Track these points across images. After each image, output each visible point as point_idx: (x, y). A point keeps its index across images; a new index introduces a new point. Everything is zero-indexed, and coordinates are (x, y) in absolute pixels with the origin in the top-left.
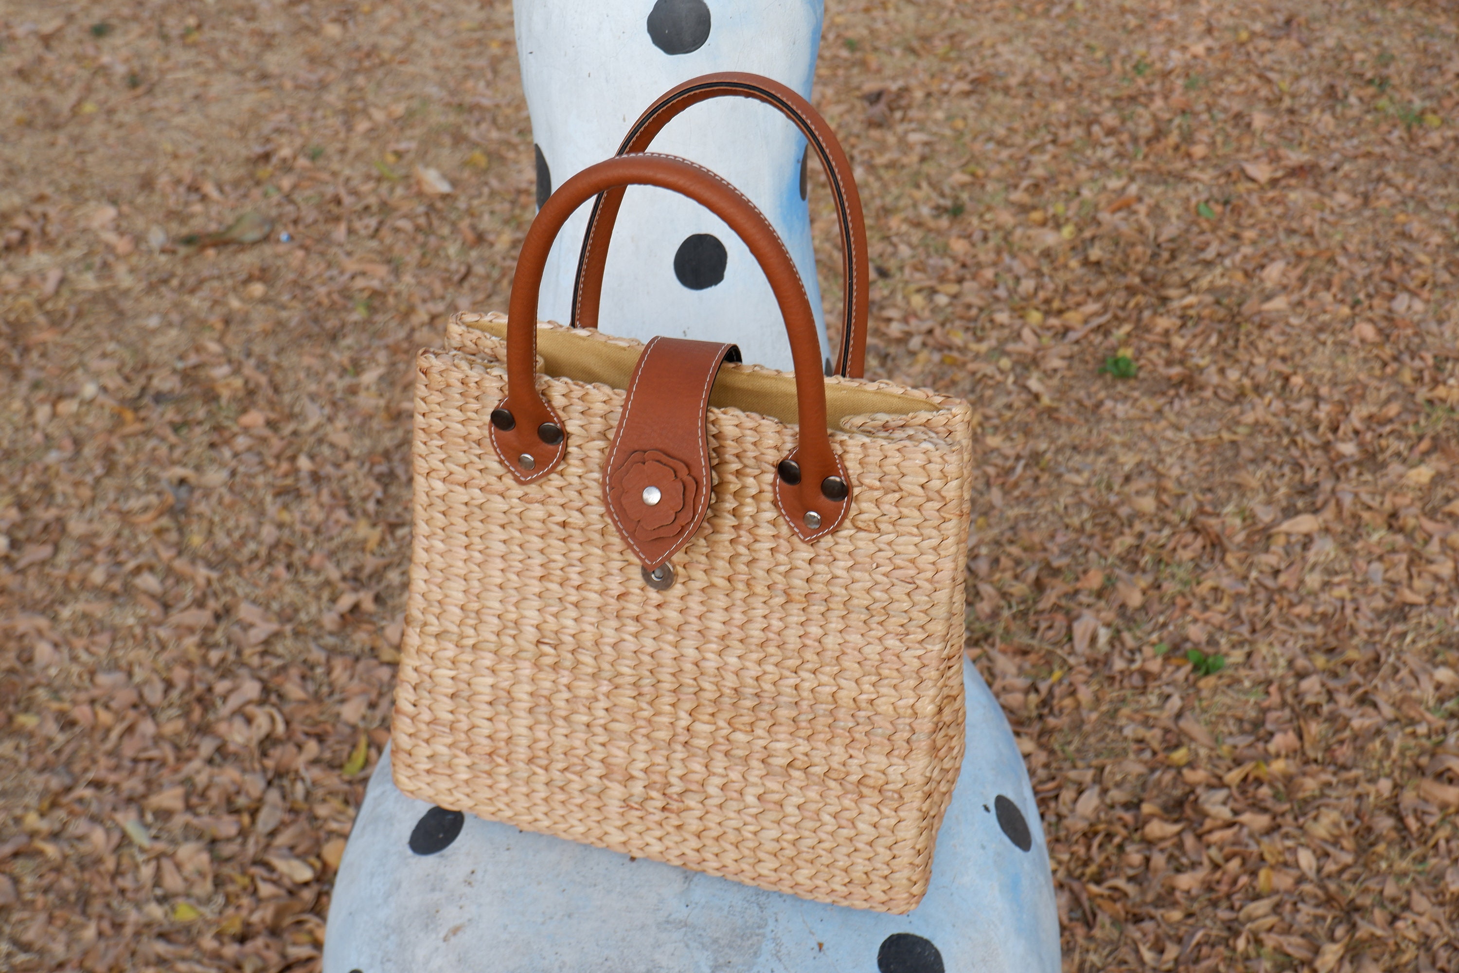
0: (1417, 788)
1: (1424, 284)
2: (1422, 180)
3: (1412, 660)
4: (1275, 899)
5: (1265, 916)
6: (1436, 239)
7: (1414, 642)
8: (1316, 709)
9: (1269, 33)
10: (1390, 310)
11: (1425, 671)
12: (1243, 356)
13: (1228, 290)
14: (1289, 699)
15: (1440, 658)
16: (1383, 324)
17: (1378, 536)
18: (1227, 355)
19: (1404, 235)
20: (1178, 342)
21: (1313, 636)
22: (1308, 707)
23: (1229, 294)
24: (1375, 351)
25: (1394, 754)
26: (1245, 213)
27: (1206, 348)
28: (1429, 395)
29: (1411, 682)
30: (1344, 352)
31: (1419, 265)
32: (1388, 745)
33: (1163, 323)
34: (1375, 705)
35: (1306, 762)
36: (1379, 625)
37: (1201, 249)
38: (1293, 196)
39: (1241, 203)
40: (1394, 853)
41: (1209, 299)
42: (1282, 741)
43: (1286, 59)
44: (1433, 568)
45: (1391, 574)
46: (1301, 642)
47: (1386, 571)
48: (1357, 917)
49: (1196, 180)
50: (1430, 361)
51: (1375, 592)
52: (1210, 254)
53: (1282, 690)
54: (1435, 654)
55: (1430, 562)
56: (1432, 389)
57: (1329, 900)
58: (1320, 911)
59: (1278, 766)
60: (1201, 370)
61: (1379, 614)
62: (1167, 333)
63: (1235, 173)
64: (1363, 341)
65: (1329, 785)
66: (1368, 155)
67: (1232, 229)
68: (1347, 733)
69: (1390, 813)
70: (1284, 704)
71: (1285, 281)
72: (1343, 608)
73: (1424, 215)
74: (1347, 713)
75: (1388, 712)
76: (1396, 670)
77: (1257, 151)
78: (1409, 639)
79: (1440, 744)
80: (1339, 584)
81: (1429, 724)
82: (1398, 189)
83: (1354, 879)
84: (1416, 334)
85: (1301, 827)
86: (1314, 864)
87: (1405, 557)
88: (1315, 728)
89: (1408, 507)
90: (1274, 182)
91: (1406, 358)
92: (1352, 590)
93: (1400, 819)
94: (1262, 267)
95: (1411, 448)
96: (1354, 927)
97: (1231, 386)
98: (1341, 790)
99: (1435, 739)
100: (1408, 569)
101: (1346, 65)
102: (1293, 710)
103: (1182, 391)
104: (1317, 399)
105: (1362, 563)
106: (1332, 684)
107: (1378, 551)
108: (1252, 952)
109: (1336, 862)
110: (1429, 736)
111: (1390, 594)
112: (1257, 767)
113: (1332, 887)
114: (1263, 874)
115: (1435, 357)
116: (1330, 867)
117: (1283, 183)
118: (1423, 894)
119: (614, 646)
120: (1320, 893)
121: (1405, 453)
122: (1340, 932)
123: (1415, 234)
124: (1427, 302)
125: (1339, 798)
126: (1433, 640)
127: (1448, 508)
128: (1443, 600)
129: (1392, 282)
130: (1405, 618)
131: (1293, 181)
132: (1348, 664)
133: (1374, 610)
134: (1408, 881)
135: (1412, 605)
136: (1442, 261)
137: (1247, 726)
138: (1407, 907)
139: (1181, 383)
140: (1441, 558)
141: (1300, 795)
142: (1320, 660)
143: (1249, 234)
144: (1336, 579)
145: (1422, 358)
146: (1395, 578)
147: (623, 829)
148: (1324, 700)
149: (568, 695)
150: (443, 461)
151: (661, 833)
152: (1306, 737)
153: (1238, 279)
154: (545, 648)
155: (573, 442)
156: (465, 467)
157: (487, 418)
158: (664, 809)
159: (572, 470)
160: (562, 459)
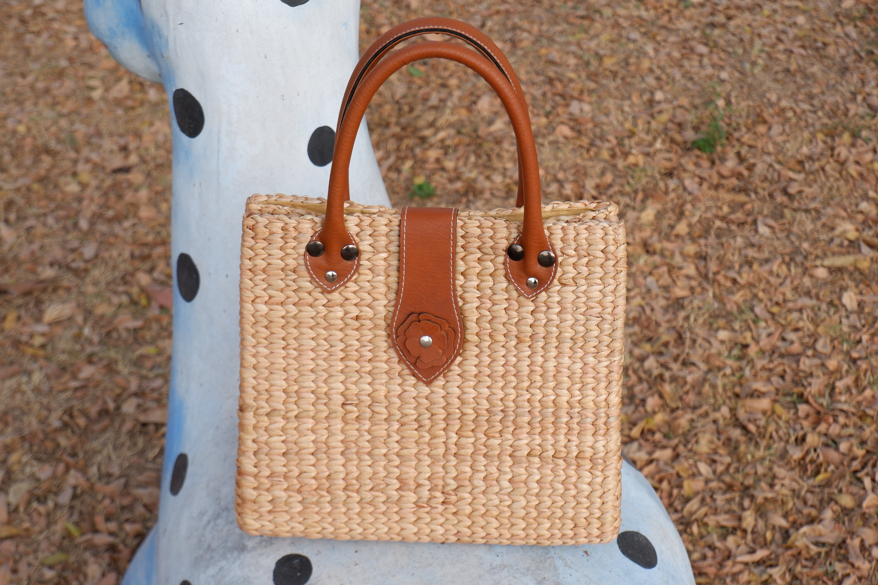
0: (743, 406)
1: (582, 92)
2: (542, 24)
3: (701, 332)
4: (699, 497)
5: (699, 509)
6: (572, 61)
7: (695, 320)
8: (661, 377)
10: (571, 114)
11: (710, 335)
12: (496, 163)
13: (461, 122)
14: (643, 376)
15: (715, 326)
16: (572, 124)
17: (643, 260)
18: (485, 167)
19: (552, 62)
20: (449, 164)
21: (635, 334)
22: (656, 378)
23: (463, 126)
24: (578, 143)
25: (720, 390)
26: (440, 68)
27: (470, 165)
28: (626, 163)
29: (707, 345)
30: (558, 148)
31: (571, 80)
32: (714, 387)
33: (433, 154)
34: (693, 364)
35: (673, 410)
36: (669, 316)
37: (425, 99)
40: (752, 448)
41: (452, 132)
42: (652, 402)
44: (684, 272)
45: (661, 282)
46: (629, 341)
47: (657, 281)
48: (752, 491)
50: (614, 141)
51: (657, 296)
52: (434, 100)
53: (635, 371)
54: (711, 324)
55: (680, 268)
56: (625, 159)
57: (730, 487)
58: (728, 496)
59: (659, 418)
60: (475, 180)
61: (666, 310)
62: (438, 160)
64: (566, 138)
65: (693, 420)
66: (498, 12)
67: (440, 81)
68: (688, 387)
69: (735, 426)
70: (640, 380)
71: (495, 109)
72: (644, 311)
73: (556, 47)
74: (681, 374)
75: (703, 367)
76: (694, 341)
78: (692, 319)
79: (742, 377)
80: (635, 297)
81: (731, 367)
82: (530, 32)
83: (737, 470)
84: (596, 126)
85: (690, 451)
86: (710, 470)
87: (665, 269)
88: (668, 388)
89: (651, 237)
91: (598, 142)
92: (643, 298)
93: (744, 428)
94: (475, 103)
95: (634, 199)
96: (752, 498)
97: (500, 187)
98: (702, 422)
99: (738, 375)
100: (670, 275)
102: (648, 382)
103: (471, 197)
104: (561, 183)
105: (640, 280)
106: (662, 359)
107: (647, 270)
108: (704, 532)
109: (722, 463)
110: (733, 374)
111: (667, 295)
112: (647, 422)
113: (727, 479)
114: (686, 484)
115: (616, 138)
116: (720, 468)
118: (779, 466)
119: (400, 396)
120: (722, 485)
121: (632, 204)
122: (746, 503)
123: (558, 60)
124: (590, 103)
125: (703, 426)
126: (706, 316)
127: (675, 232)
128: (698, 290)
129: (562, 96)
130: (683, 307)
132: (666, 344)
133: (662, 307)
134: (767, 463)
135: (683, 298)
136: (584, 75)
137: (628, 401)
138: (774, 477)
139: (467, 192)
140: (685, 264)
141: (680, 431)
142: (647, 347)
143: (453, 82)
145: (608, 141)
146: (665, 284)
147: (415, 523)
148: (663, 371)
149: (368, 437)
150: (265, 290)
151: (442, 520)
152: (666, 396)
153: (463, 113)
154: (349, 408)
155: (364, 256)
156: (282, 291)
157: (302, 251)
158: (443, 503)
159: (362, 277)
160: (357, 270)
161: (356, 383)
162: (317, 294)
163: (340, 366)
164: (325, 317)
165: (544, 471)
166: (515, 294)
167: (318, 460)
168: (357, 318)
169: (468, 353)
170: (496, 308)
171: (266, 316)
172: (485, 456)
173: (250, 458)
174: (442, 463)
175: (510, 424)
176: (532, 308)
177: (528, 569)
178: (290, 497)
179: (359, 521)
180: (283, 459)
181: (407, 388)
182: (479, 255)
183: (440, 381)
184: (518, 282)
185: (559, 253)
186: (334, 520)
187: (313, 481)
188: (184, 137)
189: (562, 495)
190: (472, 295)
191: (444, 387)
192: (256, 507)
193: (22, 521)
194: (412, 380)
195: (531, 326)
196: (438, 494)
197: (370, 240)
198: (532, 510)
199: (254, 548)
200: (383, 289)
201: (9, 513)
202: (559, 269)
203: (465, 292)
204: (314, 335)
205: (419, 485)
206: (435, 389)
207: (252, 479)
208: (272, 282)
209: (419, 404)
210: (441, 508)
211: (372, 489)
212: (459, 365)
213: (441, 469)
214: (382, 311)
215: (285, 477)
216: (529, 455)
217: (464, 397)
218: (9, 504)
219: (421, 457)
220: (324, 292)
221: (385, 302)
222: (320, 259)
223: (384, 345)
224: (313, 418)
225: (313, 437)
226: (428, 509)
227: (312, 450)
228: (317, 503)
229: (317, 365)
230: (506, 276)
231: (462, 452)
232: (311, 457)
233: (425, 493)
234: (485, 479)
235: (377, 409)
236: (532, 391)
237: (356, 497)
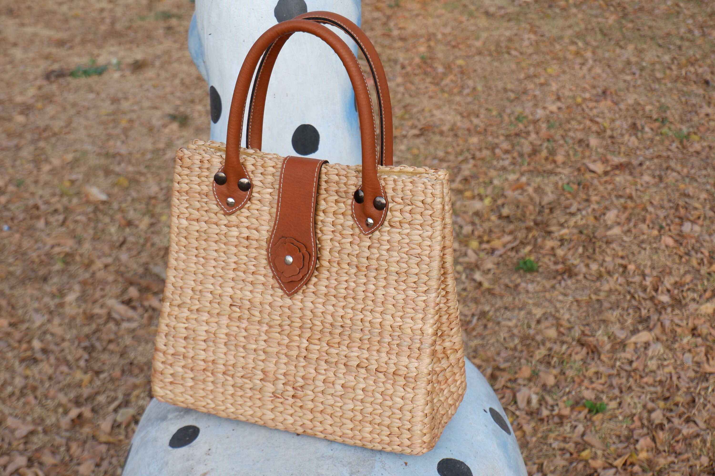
1: (699, 218)
2: (692, 168)
6: (703, 195)
8: (661, 427)
9: (594, 99)
10: (681, 231)
12: (600, 258)
13: (587, 226)
14: (646, 422)
16: (678, 238)
17: (687, 339)
18: (589, 257)
19: (685, 195)
20: (560, 252)
21: (656, 393)
22: (657, 426)
23: (587, 228)
24: (675, 251)
25: (708, 445)
26: (591, 189)
27: (577, 255)
28: (708, 270)
30: (657, 252)
31: (695, 209)
32: (704, 441)
33: (549, 244)
34: (695, 422)
35: (659, 452)
36: (692, 384)
37: (567, 207)
38: (618, 179)
39: (588, 183)
41: (575, 231)
42: (644, 443)
43: (606, 111)
45: (696, 359)
46: (649, 396)
47: (694, 357)
49: (560, 173)
50: (707, 254)
51: (688, 368)
52: (573, 209)
53: (641, 419)
56: (709, 268)
59: (643, 455)
60: (575, 266)
61: (692, 379)
62: (553, 249)
63: (582, 169)
64: (667, 246)
65: (673, 463)
66: (659, 157)
67: (585, 197)
68: (680, 437)
70: (643, 425)
71: (618, 220)
72: (671, 378)
73: (695, 185)
74: (679, 427)
76: (705, 406)
77: (593, 157)
78: (710, 390)
80: (667, 366)
82: (679, 173)
84: (697, 242)
87: (703, 349)
88: (661, 435)
89: (702, 324)
90: (606, 173)
91: (693, 253)
92: (675, 368)
94: (604, 214)
95: (701, 296)
97: (593, 273)
98: (680, 464)
100: (706, 355)
101: (641, 113)
102: (648, 428)
103: (565, 277)
104: (644, 276)
105: (679, 354)
107: (687, 347)
111: (697, 369)
112: (631, 457)
115: (709, 252)
117: (612, 173)
119: (270, 304)
121: (697, 298)
123: (691, 194)
124: (702, 226)
125: (679, 468)
129: (680, 218)
130: (707, 380)
131: (617, 172)
132: (677, 404)
133: (689, 377)
135: (711, 373)
136: (708, 206)
137: (622, 438)
139: (564, 273)
141: (658, 468)
142: (661, 404)
143: (595, 199)
144: (666, 363)
145: (702, 253)
146: (699, 360)
147: (272, 410)
148: (665, 422)
149: (245, 334)
150: (187, 208)
151: (291, 411)
152: (657, 440)
153: (591, 221)
154: (234, 308)
155: (255, 189)
156: (198, 210)
157: (212, 179)
158: (293, 396)
159: (254, 206)
160: (250, 199)
161: (241, 290)
162: (220, 215)
163: (232, 275)
164: (225, 235)
165: (368, 381)
166: (357, 231)
167: (208, 346)
168: (248, 238)
169: (322, 276)
170: (344, 241)
171: (186, 229)
172: (326, 362)
173: (162, 338)
174: (294, 363)
175: (346, 338)
176: (368, 244)
178: (186, 373)
179: (232, 401)
180: (183, 341)
181: (276, 298)
182: (336, 197)
183: (299, 296)
184: (359, 220)
185: (389, 200)
186: (215, 397)
187: (202, 363)
188: (212, 124)
189: (381, 404)
190: (328, 229)
191: (302, 301)
192: (161, 377)
194: (280, 292)
195: (368, 258)
196: (289, 388)
197: (261, 178)
198: (358, 414)
200: (267, 217)
202: (389, 213)
203: (324, 226)
204: (217, 248)
205: (277, 379)
206: (296, 302)
207: (161, 354)
208: (192, 203)
209: (284, 312)
210: (291, 401)
211: (242, 377)
212: (315, 285)
213: (293, 368)
214: (265, 235)
215: (185, 357)
216: (358, 366)
217: (316, 310)
219: (280, 355)
220: (226, 214)
221: (267, 228)
222: (223, 188)
223: (264, 262)
224: (209, 312)
225: (206, 328)
226: (281, 400)
227: (203, 338)
228: (204, 381)
229: (217, 272)
230: (352, 215)
231: (310, 356)
232: (203, 343)
233: (280, 386)
234: (324, 381)
235: (253, 312)
236: (364, 312)
237: (231, 381)
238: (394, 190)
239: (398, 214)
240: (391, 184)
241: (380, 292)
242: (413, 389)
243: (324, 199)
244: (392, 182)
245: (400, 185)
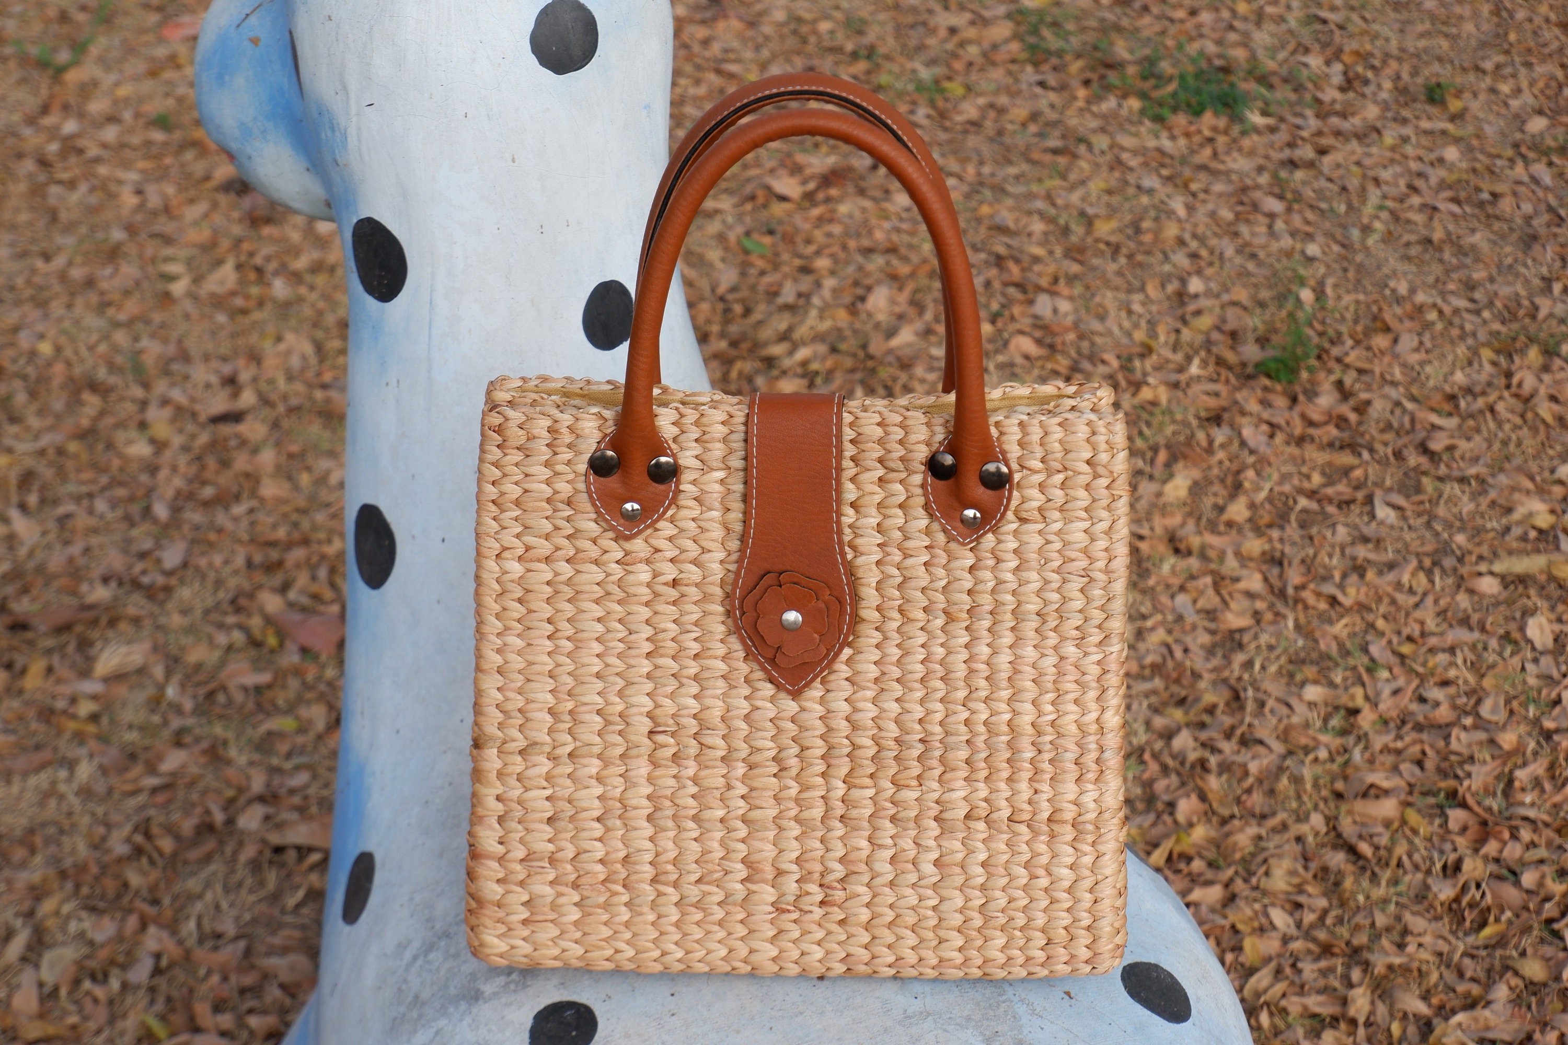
0: (1350, 812)
1: (1056, 280)
2: (981, 163)
3: (1274, 688)
4: (1273, 965)
5: (1271, 986)
6: (1038, 227)
7: (1263, 668)
8: (1202, 764)
9: (698, 16)
10: (1036, 317)
11: (1291, 694)
13: (838, 333)
14: (1170, 762)
15: (1299, 677)
16: (1038, 334)
17: (1169, 565)
19: (1002, 230)
21: (1154, 692)
22: (1193, 767)
23: (843, 338)
24: (1049, 366)
25: (1309, 786)
26: (799, 240)
28: (1136, 401)
29: (1285, 710)
30: (1014, 375)
31: (1036, 260)
32: (1297, 780)
33: (787, 386)
34: (1261, 742)
35: (1224, 821)
36: (1216, 662)
37: (773, 294)
38: (843, 209)
39: (788, 229)
40: (1365, 883)
41: (822, 348)
42: (1186, 806)
43: (735, 44)
44: (1242, 585)
45: (1201, 603)
46: (1145, 704)
47: (1195, 601)
48: (1366, 955)
49: (717, 211)
50: (1115, 364)
51: (1194, 627)
52: (788, 294)
53: (1155, 756)
54: (1291, 676)
55: (1237, 580)
56: (1135, 393)
57: (1326, 950)
58: (1323, 964)
59: (1200, 833)
61: (1210, 651)
63: (761, 194)
64: (1027, 357)
65: (1260, 838)
67: (797, 262)
68: (1250, 780)
69: (1335, 847)
70: (1165, 770)
71: (898, 309)
72: (1171, 652)
73: (1009, 202)
74: (1239, 759)
75: (1278, 748)
76: (1262, 704)
77: (770, 164)
78: (1257, 666)
79: (1347, 763)
80: (1153, 629)
81: (1327, 746)
82: (960, 178)
83: (1340, 921)
84: (1081, 337)
85: (1256, 888)
86: (1290, 921)
87: (1208, 580)
88: (1214, 783)
89: (1183, 525)
90: (809, 197)
91: (1086, 365)
92: (1170, 632)
93: (1352, 850)
94: (863, 299)
95: (1152, 461)
96: (1367, 966)
98: (1277, 839)
99: (1340, 760)
100: (1218, 592)
101: (813, 39)
102: (1179, 774)
105: (1164, 599)
106: (1204, 735)
107: (1176, 582)
108: (1281, 1025)
109: (1312, 910)
110: (1332, 760)
111: (1212, 626)
112: (1178, 841)
113: (1322, 935)
114: (1248, 943)
116: (1309, 918)
117: (821, 196)
118: (1414, 913)
119: (747, 718)
120: (1312, 946)
121: (1148, 469)
122: (1356, 975)
123: (1011, 225)
124: (1071, 298)
125: (1278, 847)
126: (1283, 660)
127: (1225, 517)
128: (1269, 616)
129: (1021, 286)
130: (1241, 646)
131: (834, 192)
132: (1211, 710)
133: (1202, 647)
134: (1392, 907)
135: (1241, 631)
136: (1058, 251)
137: (1140, 806)
138: (1405, 932)
140: (1244, 572)
141: (1238, 856)
142: (1178, 714)
143: (823, 263)
144: (1149, 623)
145: (1103, 362)
146: (1209, 606)
147: (773, 940)
148: (1207, 754)
149: (694, 790)
150: (518, 536)
151: (820, 934)
152: (1210, 796)
153: (842, 317)
154: (660, 738)
155: (687, 476)
156: (547, 537)
157: (583, 467)
158: (822, 903)
159: (684, 513)
160: (674, 501)
161: (672, 696)
162: (607, 542)
163: (646, 666)
164: (620, 583)
165: (993, 845)
166: (941, 538)
167: (608, 830)
168: (675, 583)
169: (863, 642)
170: (909, 562)
171: (520, 581)
172: (893, 819)
173: (491, 828)
174: (819, 834)
175: (935, 763)
176: (970, 562)
177: (968, 1019)
178: (559, 895)
179: (677, 937)
180: (547, 828)
181: (759, 703)
182: (881, 472)
183: (816, 691)
184: (947, 516)
185: (1015, 466)
186: (635, 935)
187: (599, 868)
188: (371, 303)
189: (1025, 888)
190: (870, 541)
191: (822, 701)
192: (501, 914)
193: (65, 1013)
194: (768, 689)
195: (970, 592)
196: (813, 888)
197: (696, 449)
198: (975, 915)
199: (495, 995)
200: (717, 533)
201: (42, 1000)
202: (1015, 493)
203: (856, 535)
204: (600, 614)
205: (780, 873)
206: (807, 704)
207: (494, 865)
208: (530, 522)
209: (780, 730)
210: (818, 912)
211: (699, 881)
212: (849, 662)
213: (818, 844)
214: (717, 571)
215: (552, 861)
216: (967, 817)
217: (857, 716)
218: (41, 985)
219: (784, 823)
220: (619, 538)
221: (722, 555)
222: (613, 482)
223: (720, 629)
224: (599, 756)
225: (599, 791)
226: (795, 916)
227: (597, 814)
228: (606, 906)
229: (607, 665)
230: (926, 507)
231: (854, 813)
232: (596, 825)
233: (791, 886)
234: (893, 860)
235: (708, 740)
236: (972, 705)
237: (673, 895)
238: (1021, 444)
239: (1035, 493)
240: (1014, 434)
241: (1004, 659)
242: (1094, 844)
243: (852, 480)
244: (1016, 429)
245: (1036, 434)
